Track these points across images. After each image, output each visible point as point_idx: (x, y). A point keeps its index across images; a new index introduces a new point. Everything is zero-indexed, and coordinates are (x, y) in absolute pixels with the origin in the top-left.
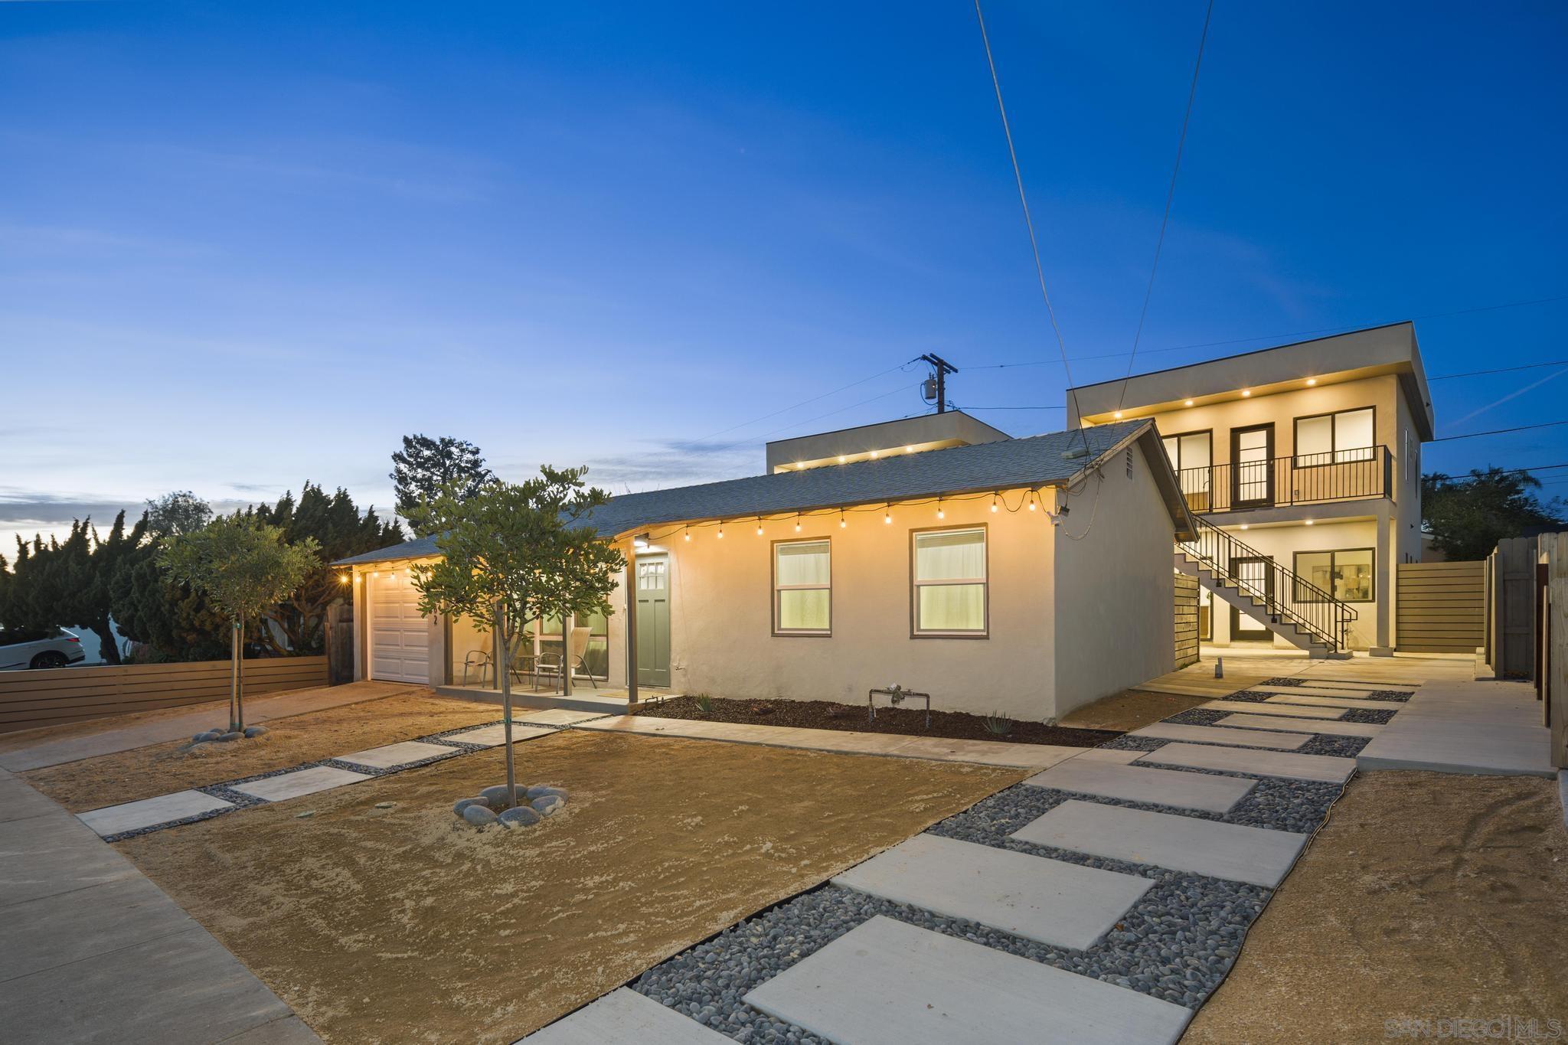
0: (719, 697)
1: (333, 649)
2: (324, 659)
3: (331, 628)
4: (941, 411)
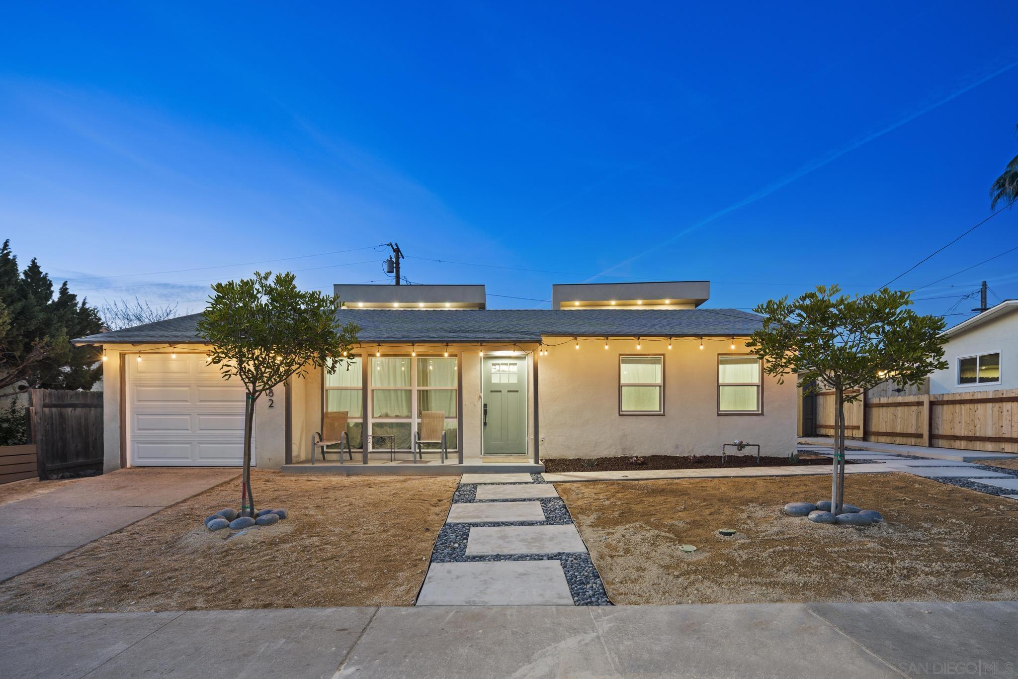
0: (574, 458)
1: (39, 437)
2: (31, 448)
3: (36, 413)
4: (398, 283)
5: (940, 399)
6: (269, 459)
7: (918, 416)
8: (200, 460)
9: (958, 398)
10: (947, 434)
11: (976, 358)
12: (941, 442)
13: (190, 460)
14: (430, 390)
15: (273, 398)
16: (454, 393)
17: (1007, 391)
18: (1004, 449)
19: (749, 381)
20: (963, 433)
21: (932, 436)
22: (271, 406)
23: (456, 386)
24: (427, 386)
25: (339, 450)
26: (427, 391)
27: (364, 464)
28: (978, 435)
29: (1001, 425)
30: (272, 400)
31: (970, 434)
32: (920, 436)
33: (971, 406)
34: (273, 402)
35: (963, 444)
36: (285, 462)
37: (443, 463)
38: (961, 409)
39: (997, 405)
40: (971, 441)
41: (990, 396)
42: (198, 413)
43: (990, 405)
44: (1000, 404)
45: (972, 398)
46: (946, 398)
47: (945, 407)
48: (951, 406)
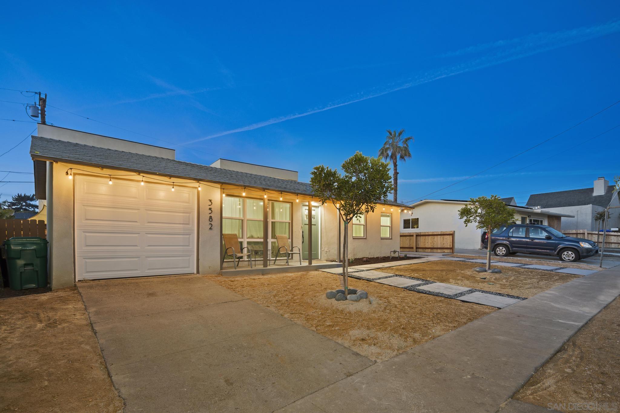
5: (419, 234)
6: (209, 267)
7: (410, 240)
8: (148, 271)
9: (427, 234)
10: (423, 247)
11: (410, 219)
12: (420, 250)
13: (139, 272)
14: (276, 222)
15: (212, 223)
16: (287, 224)
17: (446, 232)
18: (444, 251)
19: (386, 225)
20: (430, 246)
21: (417, 248)
22: (210, 229)
23: (288, 220)
24: (274, 219)
25: (233, 260)
26: (274, 222)
27: (264, 267)
28: (435, 247)
29: (443, 243)
30: (211, 224)
31: (432, 247)
32: (412, 248)
33: (432, 237)
34: (212, 225)
35: (429, 250)
36: (220, 269)
37: (301, 264)
38: (428, 238)
39: (442, 236)
40: (432, 249)
41: (440, 233)
42: (147, 232)
43: (439, 237)
44: (443, 236)
45: (432, 234)
46: (422, 234)
47: (422, 237)
48: (424, 237)
